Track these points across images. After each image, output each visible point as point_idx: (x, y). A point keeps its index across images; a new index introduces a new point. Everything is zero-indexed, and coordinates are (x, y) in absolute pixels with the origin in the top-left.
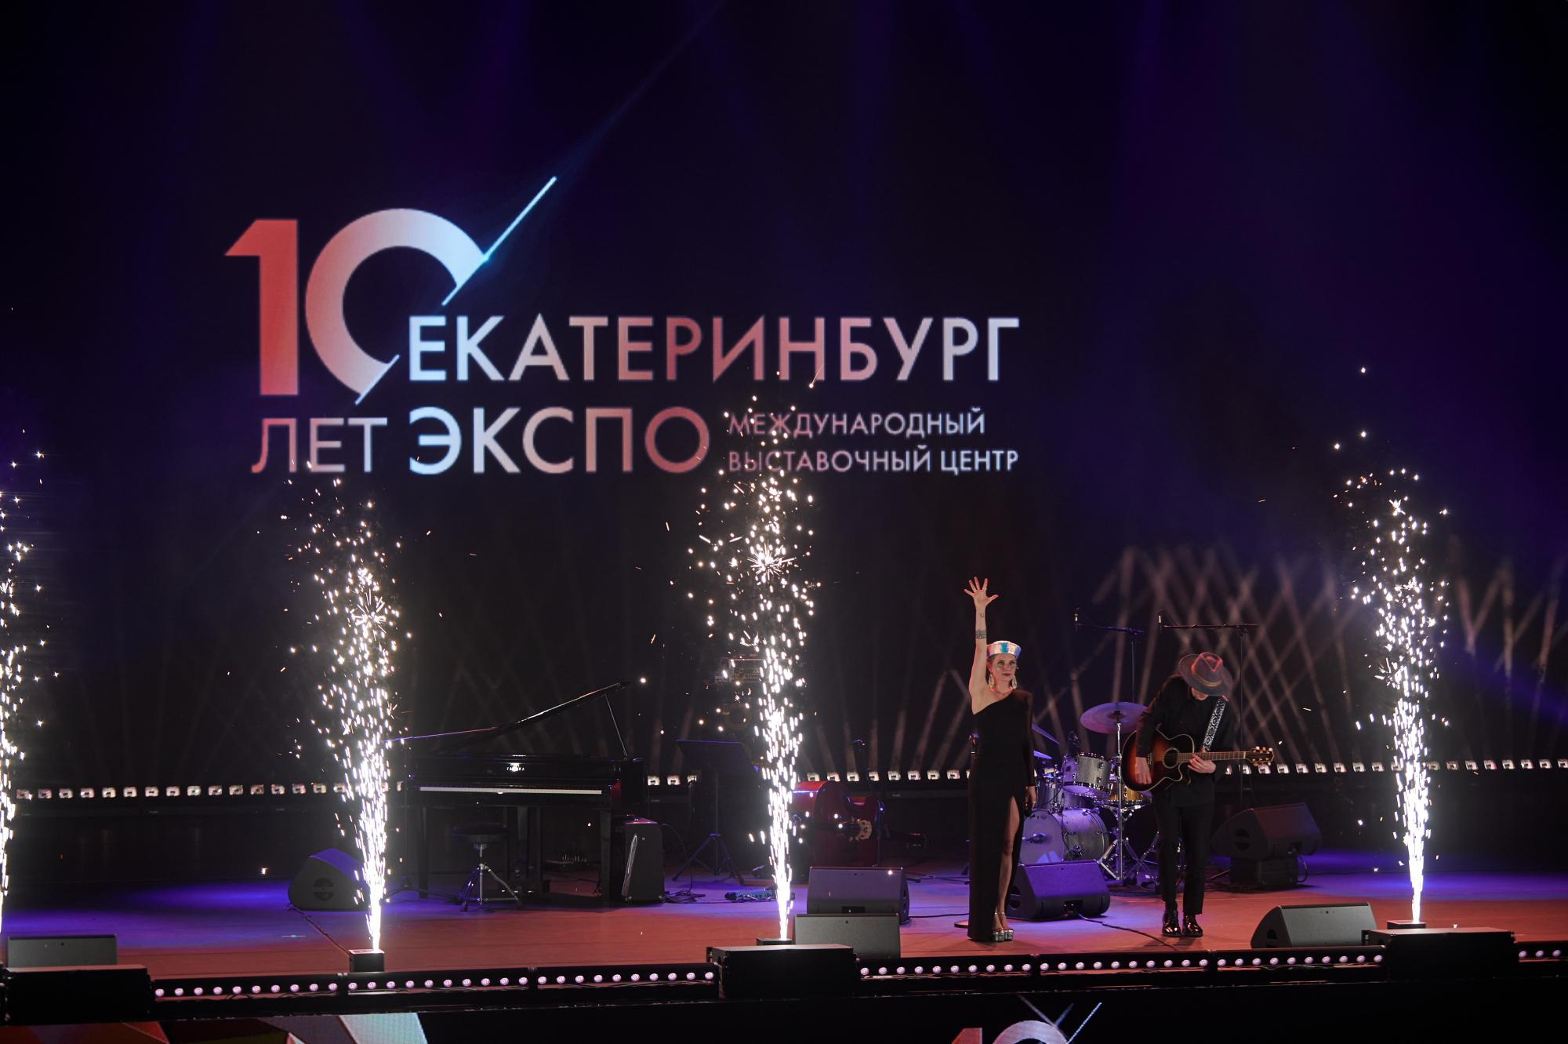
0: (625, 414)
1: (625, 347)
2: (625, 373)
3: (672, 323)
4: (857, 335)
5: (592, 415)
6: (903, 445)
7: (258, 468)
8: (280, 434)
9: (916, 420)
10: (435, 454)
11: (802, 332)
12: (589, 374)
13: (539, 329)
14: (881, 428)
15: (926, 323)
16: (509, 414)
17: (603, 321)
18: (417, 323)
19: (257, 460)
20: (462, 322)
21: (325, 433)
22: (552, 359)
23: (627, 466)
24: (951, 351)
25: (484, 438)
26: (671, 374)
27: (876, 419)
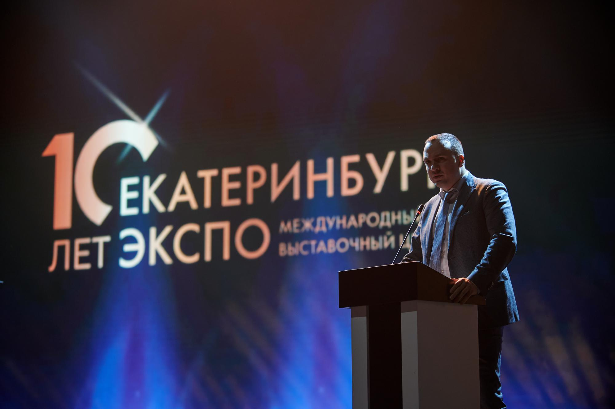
0: (225, 226)
1: (226, 186)
2: (226, 202)
3: (251, 170)
4: (352, 167)
5: (209, 227)
6: (378, 233)
7: (52, 268)
8: (62, 249)
9: (385, 217)
10: (131, 256)
11: (320, 168)
12: (207, 203)
13: (183, 181)
14: (365, 224)
15: (391, 156)
16: (167, 230)
17: (214, 172)
18: (125, 182)
19: (50, 263)
20: (147, 180)
21: (83, 247)
22: (190, 197)
23: (226, 255)
24: (406, 171)
25: (156, 244)
26: (250, 200)
27: (362, 218)
